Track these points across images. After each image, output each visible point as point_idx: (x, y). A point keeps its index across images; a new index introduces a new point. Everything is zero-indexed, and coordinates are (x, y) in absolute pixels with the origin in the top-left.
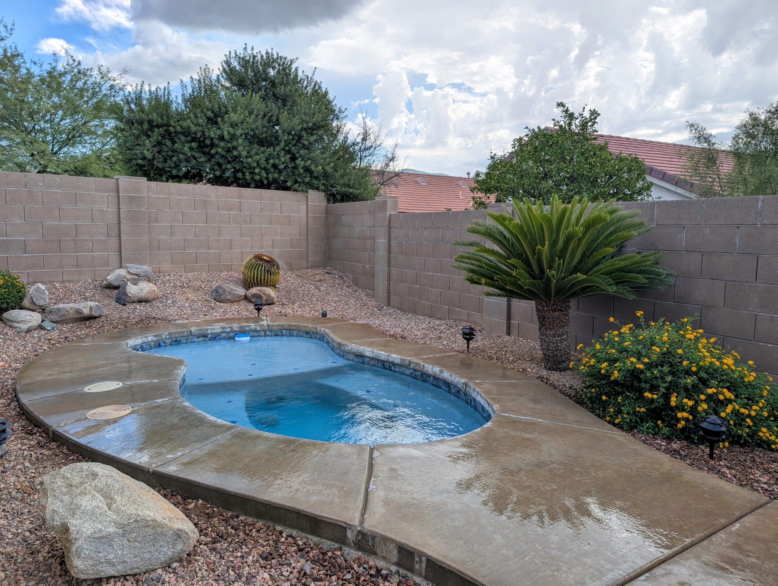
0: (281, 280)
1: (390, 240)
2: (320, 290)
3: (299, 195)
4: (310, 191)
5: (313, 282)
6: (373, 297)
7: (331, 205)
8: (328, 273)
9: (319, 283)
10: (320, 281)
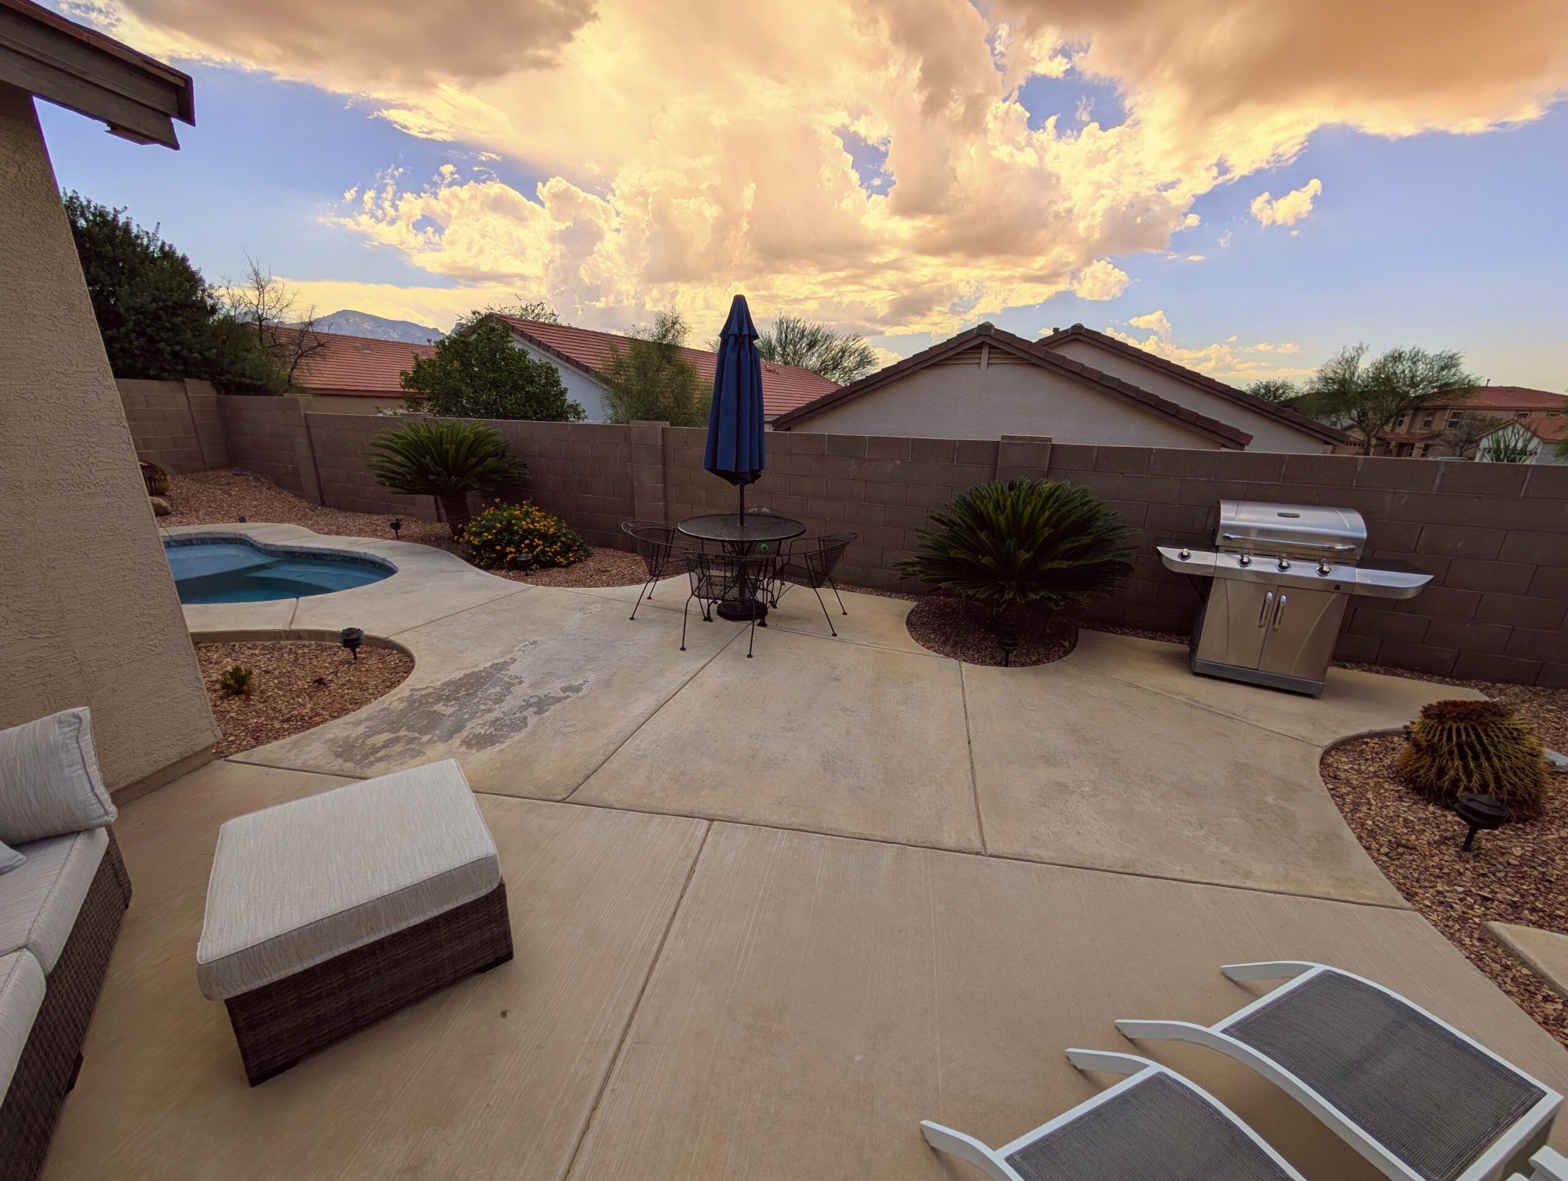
0: (171, 487)
1: (311, 440)
2: (230, 495)
3: (173, 385)
4: (187, 380)
5: (218, 487)
6: (303, 497)
7: (223, 396)
8: (238, 475)
9: (227, 488)
10: (228, 484)
